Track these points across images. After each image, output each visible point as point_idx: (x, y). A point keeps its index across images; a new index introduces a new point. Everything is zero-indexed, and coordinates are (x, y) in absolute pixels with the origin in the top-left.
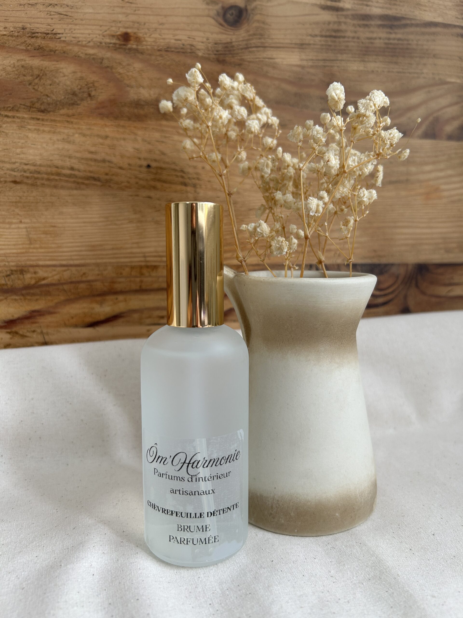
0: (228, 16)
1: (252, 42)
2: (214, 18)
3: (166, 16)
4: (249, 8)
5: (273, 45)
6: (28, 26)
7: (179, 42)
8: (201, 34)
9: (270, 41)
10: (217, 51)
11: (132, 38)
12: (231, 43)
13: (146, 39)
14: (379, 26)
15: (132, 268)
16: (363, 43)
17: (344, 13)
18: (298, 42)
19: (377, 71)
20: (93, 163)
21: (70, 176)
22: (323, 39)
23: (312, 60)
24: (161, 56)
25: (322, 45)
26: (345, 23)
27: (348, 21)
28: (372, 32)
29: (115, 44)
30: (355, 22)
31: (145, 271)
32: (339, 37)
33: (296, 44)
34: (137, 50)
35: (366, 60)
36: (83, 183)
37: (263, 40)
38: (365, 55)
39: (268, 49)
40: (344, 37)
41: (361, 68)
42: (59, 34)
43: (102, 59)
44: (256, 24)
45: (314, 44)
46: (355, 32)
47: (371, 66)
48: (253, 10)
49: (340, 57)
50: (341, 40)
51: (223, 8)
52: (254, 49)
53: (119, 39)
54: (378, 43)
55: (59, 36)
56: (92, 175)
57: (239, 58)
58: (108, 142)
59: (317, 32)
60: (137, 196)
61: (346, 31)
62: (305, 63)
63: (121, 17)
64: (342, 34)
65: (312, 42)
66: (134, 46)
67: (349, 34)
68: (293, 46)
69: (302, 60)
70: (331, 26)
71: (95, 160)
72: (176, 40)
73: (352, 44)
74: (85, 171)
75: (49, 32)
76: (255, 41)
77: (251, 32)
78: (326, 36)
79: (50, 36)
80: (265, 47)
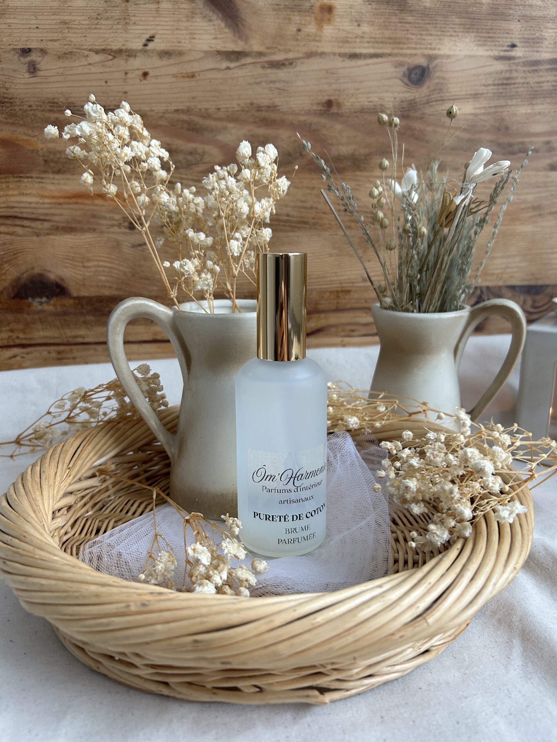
0: (413, 76)
1: (432, 97)
2: (400, 80)
3: (361, 82)
4: (431, 66)
5: (451, 98)
6: (255, 101)
7: (372, 103)
8: (390, 94)
9: (448, 94)
10: (403, 108)
11: (334, 104)
12: (414, 99)
13: (346, 104)
14: (547, 70)
15: (331, 292)
16: (532, 87)
17: (516, 61)
18: (473, 92)
19: (544, 113)
20: (303, 210)
21: (286, 221)
22: (496, 87)
23: (485, 107)
24: (357, 117)
25: (494, 93)
26: (516, 71)
27: (520, 68)
28: (541, 76)
29: (320, 110)
30: (526, 69)
31: (341, 295)
32: (510, 84)
33: (470, 95)
34: (337, 114)
35: (534, 102)
36: (296, 227)
37: (442, 94)
38: (533, 98)
39: (447, 101)
40: (514, 84)
41: (529, 111)
42: (278, 106)
43: (311, 124)
44: (437, 81)
45: (487, 93)
46: (525, 78)
47: (539, 108)
48: (434, 68)
49: (510, 102)
50: (512, 86)
51: (408, 69)
52: (434, 103)
53: (323, 106)
54: (546, 86)
55: (278, 108)
56: (302, 220)
57: (421, 112)
58: (315, 192)
59: (490, 82)
60: (336, 235)
61: (517, 78)
62: (478, 111)
63: (326, 87)
64: (513, 81)
65: (485, 91)
66: (336, 111)
67: (520, 80)
68: (469, 96)
69: (476, 108)
70: (503, 75)
71: (305, 208)
72: (369, 102)
73: (522, 89)
74: (297, 217)
75: (271, 105)
76: (435, 96)
77: (432, 88)
78: (498, 85)
79: (272, 108)
80: (443, 100)
